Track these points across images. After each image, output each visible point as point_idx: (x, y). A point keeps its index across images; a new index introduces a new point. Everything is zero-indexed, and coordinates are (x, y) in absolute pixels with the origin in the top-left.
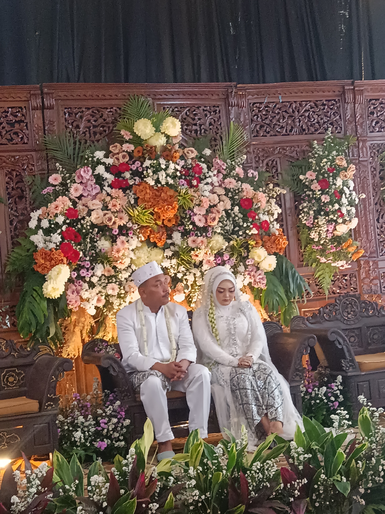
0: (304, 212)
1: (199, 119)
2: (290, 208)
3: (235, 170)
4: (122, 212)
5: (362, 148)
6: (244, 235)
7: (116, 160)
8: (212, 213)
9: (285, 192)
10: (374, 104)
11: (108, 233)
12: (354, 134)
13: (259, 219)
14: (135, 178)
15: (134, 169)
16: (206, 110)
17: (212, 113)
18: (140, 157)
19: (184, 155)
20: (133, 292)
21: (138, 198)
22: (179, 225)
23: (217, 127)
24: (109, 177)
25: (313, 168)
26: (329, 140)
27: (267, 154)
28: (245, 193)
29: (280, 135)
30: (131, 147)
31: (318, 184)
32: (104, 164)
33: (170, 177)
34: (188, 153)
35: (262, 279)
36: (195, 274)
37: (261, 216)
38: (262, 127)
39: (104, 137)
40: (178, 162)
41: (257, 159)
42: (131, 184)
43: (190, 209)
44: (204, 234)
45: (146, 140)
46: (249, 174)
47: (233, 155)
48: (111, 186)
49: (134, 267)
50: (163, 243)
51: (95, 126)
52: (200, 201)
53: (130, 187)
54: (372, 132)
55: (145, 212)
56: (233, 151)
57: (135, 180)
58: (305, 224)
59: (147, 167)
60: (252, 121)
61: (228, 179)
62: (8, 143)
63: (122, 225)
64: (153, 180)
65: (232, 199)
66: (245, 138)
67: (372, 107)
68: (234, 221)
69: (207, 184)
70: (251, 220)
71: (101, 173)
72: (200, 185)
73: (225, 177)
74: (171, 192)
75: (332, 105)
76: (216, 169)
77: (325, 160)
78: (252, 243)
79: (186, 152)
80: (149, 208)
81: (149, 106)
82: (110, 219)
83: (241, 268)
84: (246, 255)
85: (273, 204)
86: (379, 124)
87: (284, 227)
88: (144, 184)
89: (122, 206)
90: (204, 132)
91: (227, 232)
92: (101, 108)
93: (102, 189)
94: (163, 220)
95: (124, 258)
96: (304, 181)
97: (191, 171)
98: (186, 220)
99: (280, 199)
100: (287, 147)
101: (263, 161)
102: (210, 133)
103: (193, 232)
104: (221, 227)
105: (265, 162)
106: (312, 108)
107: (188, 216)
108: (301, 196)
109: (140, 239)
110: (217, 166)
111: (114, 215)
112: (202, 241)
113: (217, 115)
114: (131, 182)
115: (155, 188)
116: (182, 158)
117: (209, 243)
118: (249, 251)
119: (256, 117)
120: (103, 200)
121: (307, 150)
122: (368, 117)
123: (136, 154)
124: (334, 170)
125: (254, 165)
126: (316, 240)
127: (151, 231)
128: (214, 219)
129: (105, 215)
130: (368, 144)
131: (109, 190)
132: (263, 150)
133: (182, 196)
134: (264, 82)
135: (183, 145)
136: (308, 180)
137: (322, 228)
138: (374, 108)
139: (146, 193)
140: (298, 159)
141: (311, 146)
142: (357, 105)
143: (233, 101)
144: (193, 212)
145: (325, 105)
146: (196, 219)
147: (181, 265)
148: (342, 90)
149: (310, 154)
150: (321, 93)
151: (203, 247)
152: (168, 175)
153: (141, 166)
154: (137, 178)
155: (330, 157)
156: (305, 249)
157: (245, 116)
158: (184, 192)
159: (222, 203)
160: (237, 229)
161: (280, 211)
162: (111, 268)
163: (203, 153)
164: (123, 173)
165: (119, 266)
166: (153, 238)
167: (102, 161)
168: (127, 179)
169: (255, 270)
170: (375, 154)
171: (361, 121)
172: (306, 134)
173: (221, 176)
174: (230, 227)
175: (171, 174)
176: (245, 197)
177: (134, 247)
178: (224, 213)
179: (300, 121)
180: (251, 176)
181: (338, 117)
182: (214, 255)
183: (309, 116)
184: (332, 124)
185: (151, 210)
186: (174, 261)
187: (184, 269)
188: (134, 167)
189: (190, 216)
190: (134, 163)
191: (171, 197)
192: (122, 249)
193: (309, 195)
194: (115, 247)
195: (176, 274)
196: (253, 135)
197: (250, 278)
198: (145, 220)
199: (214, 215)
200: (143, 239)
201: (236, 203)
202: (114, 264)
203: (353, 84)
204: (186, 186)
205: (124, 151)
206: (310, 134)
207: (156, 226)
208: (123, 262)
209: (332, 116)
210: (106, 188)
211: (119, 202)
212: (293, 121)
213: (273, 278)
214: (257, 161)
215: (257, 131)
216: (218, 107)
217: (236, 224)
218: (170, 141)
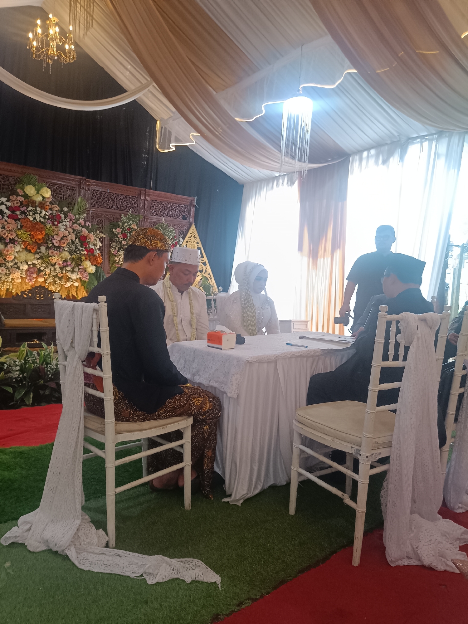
0: (113, 247)
1: (64, 192)
2: (107, 245)
3: (79, 220)
4: (13, 231)
5: (146, 222)
6: (80, 254)
7: (13, 204)
8: (64, 240)
9: (105, 236)
10: (154, 202)
11: (3, 241)
12: (143, 214)
13: (89, 247)
14: (22, 215)
15: (23, 210)
16: (68, 188)
17: (71, 190)
18: (26, 205)
20: (14, 273)
21: (23, 226)
22: (45, 243)
23: (73, 198)
24: (8, 212)
25: (120, 227)
26: (130, 215)
27: (98, 216)
28: (83, 233)
29: (106, 208)
30: (22, 199)
31: (121, 235)
32: (5, 205)
33: (42, 218)
34: (54, 207)
35: (87, 276)
36: (50, 269)
37: (90, 246)
38: (97, 202)
39: (8, 191)
40: (48, 211)
41: (92, 218)
42: (20, 218)
43: (52, 236)
44: (58, 250)
45: (31, 197)
46: (86, 224)
47: (80, 213)
48: (8, 217)
49: (16, 261)
50: (35, 251)
51: (3, 185)
52: (58, 233)
53: (19, 220)
54: (152, 215)
55: (25, 233)
56: (80, 211)
57: (22, 216)
58: (113, 253)
59: (30, 211)
60: (92, 199)
61: (75, 224)
63: (12, 238)
64: (32, 217)
65: (76, 235)
66: (87, 206)
67: (153, 204)
68: (76, 246)
69: (63, 225)
70: (84, 247)
71: (3, 209)
72: (59, 225)
73: (74, 223)
74: (42, 226)
75: (134, 199)
76: (69, 218)
77: (126, 224)
78: (83, 258)
80: (28, 232)
81: (36, 180)
82: (5, 234)
83: (77, 270)
84: (80, 263)
85: (98, 241)
86: (156, 212)
87: (103, 253)
88: (27, 219)
89: (13, 228)
90: (66, 199)
91: (71, 251)
92: (8, 176)
93: (3, 218)
94: (36, 239)
95: (11, 255)
96: (115, 233)
97: (55, 217)
98: (49, 241)
99: (102, 240)
101: (95, 220)
102: (69, 200)
103: (52, 248)
104: (68, 248)
105: (97, 220)
106: (124, 198)
107: (50, 239)
108: (113, 239)
109: (21, 247)
110: (70, 217)
111: (7, 232)
112: (57, 254)
113: (74, 192)
114: (20, 217)
115: (33, 222)
116: (51, 209)
117: (60, 254)
118: (82, 262)
119: (94, 197)
120: (2, 224)
121: (119, 218)
122: (151, 208)
123: (24, 203)
124: (130, 229)
125: (91, 220)
126: (117, 262)
127: (28, 244)
128: (64, 243)
129: (2, 231)
130: (149, 221)
131: (7, 219)
132: (96, 214)
133: (48, 229)
134: (101, 181)
135: (52, 203)
136: (117, 232)
137: (121, 256)
138: (154, 204)
139: (28, 224)
140: (114, 221)
141: (121, 216)
142: (146, 201)
143: (83, 186)
144: (53, 237)
145: (130, 198)
146: (54, 242)
147: (44, 263)
148: (139, 193)
149: (120, 220)
150: (129, 192)
151: (57, 256)
152: (41, 217)
153: (27, 209)
154: (23, 215)
155: (129, 223)
156: (112, 265)
157: (88, 195)
158: (49, 227)
159: (70, 236)
160: (77, 250)
161: (101, 245)
162: (3, 260)
163: (63, 209)
164: (16, 211)
165: (7, 259)
166: (29, 247)
167: (5, 203)
168: (18, 215)
169: (84, 272)
170: (152, 226)
171: (147, 209)
172: (119, 210)
173: (72, 222)
174: (73, 248)
175: (43, 216)
176: (83, 235)
177: (17, 250)
178: (70, 241)
179: (117, 204)
180: (88, 225)
181: (136, 205)
182: (62, 261)
183: (122, 202)
184: (133, 208)
185: (29, 233)
186: (39, 261)
187: (45, 266)
188: (22, 209)
189: (52, 240)
190: (23, 207)
191: (41, 228)
192: (10, 250)
193: (117, 240)
194: (6, 249)
195: (40, 267)
196: (92, 206)
197: (81, 275)
198: (24, 237)
199: (64, 241)
200: (23, 247)
201: (78, 237)
202: (5, 257)
203: (145, 190)
204: (51, 224)
205: (18, 200)
206: (122, 210)
207: (31, 242)
208: (10, 257)
209: (133, 204)
210: (5, 218)
211: (11, 226)
212: (114, 203)
213: (93, 277)
214: (93, 219)
215: (94, 204)
216: (75, 188)
217: (76, 248)
218: (45, 200)
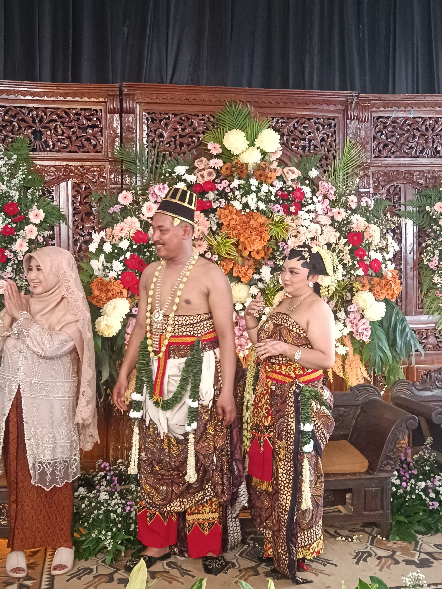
1: (309, 133)
2: (412, 245)
4: (202, 239)
6: (349, 276)
7: (200, 177)
13: (369, 257)
14: (221, 200)
15: (220, 189)
16: (319, 123)
17: (326, 127)
18: (228, 175)
19: (283, 175)
21: (222, 224)
22: (270, 259)
23: (330, 144)
27: (388, 178)
28: (354, 226)
29: (408, 157)
30: (220, 163)
32: (185, 181)
33: (262, 201)
34: (288, 173)
35: (366, 329)
37: (372, 253)
38: (385, 146)
39: (192, 149)
40: (274, 184)
41: (376, 184)
42: (215, 207)
43: (283, 240)
45: (237, 155)
46: (362, 203)
50: (248, 278)
51: (182, 136)
52: (298, 232)
53: (214, 211)
55: (227, 242)
57: (220, 202)
59: (236, 188)
60: (374, 139)
61: (337, 208)
62: (78, 151)
64: (241, 203)
65: (339, 230)
66: (364, 158)
69: (309, 212)
70: (358, 259)
72: (300, 212)
73: (333, 204)
74: (262, 219)
76: (321, 194)
78: (358, 285)
79: (285, 172)
80: (233, 238)
81: (248, 115)
83: (341, 315)
84: (349, 299)
85: (390, 239)
88: (230, 208)
89: (203, 233)
90: (314, 149)
92: (191, 115)
94: (251, 251)
96: (431, 214)
97: (290, 194)
98: (278, 253)
99: (400, 233)
100: (415, 171)
101: (383, 187)
102: (321, 150)
105: (386, 188)
107: (281, 249)
108: (426, 231)
110: (324, 191)
113: (332, 129)
114: (215, 205)
115: (243, 213)
116: (281, 178)
118: (353, 295)
119: (380, 134)
123: (223, 171)
125: (372, 191)
127: (234, 264)
133: (275, 224)
135: (283, 163)
136: (436, 213)
139: (232, 219)
143: (353, 113)
144: (287, 244)
152: (259, 199)
153: (229, 186)
154: (223, 201)
157: (365, 133)
158: (278, 220)
159: (324, 234)
161: (397, 248)
163: (309, 173)
164: (207, 193)
166: (237, 272)
167: (183, 178)
168: (211, 201)
169: (358, 319)
172: (441, 157)
173: (327, 203)
175: (263, 198)
176: (354, 230)
179: (434, 142)
180: (365, 205)
188: (220, 187)
189: (284, 249)
190: (221, 182)
191: (262, 225)
193: (436, 231)
196: (374, 155)
198: (225, 251)
201: (343, 235)
204: (281, 213)
205: (211, 168)
207: (240, 259)
211: (198, 228)
212: (426, 141)
213: (379, 330)
214: (376, 187)
215: (380, 151)
216: (334, 119)
218: (267, 158)
